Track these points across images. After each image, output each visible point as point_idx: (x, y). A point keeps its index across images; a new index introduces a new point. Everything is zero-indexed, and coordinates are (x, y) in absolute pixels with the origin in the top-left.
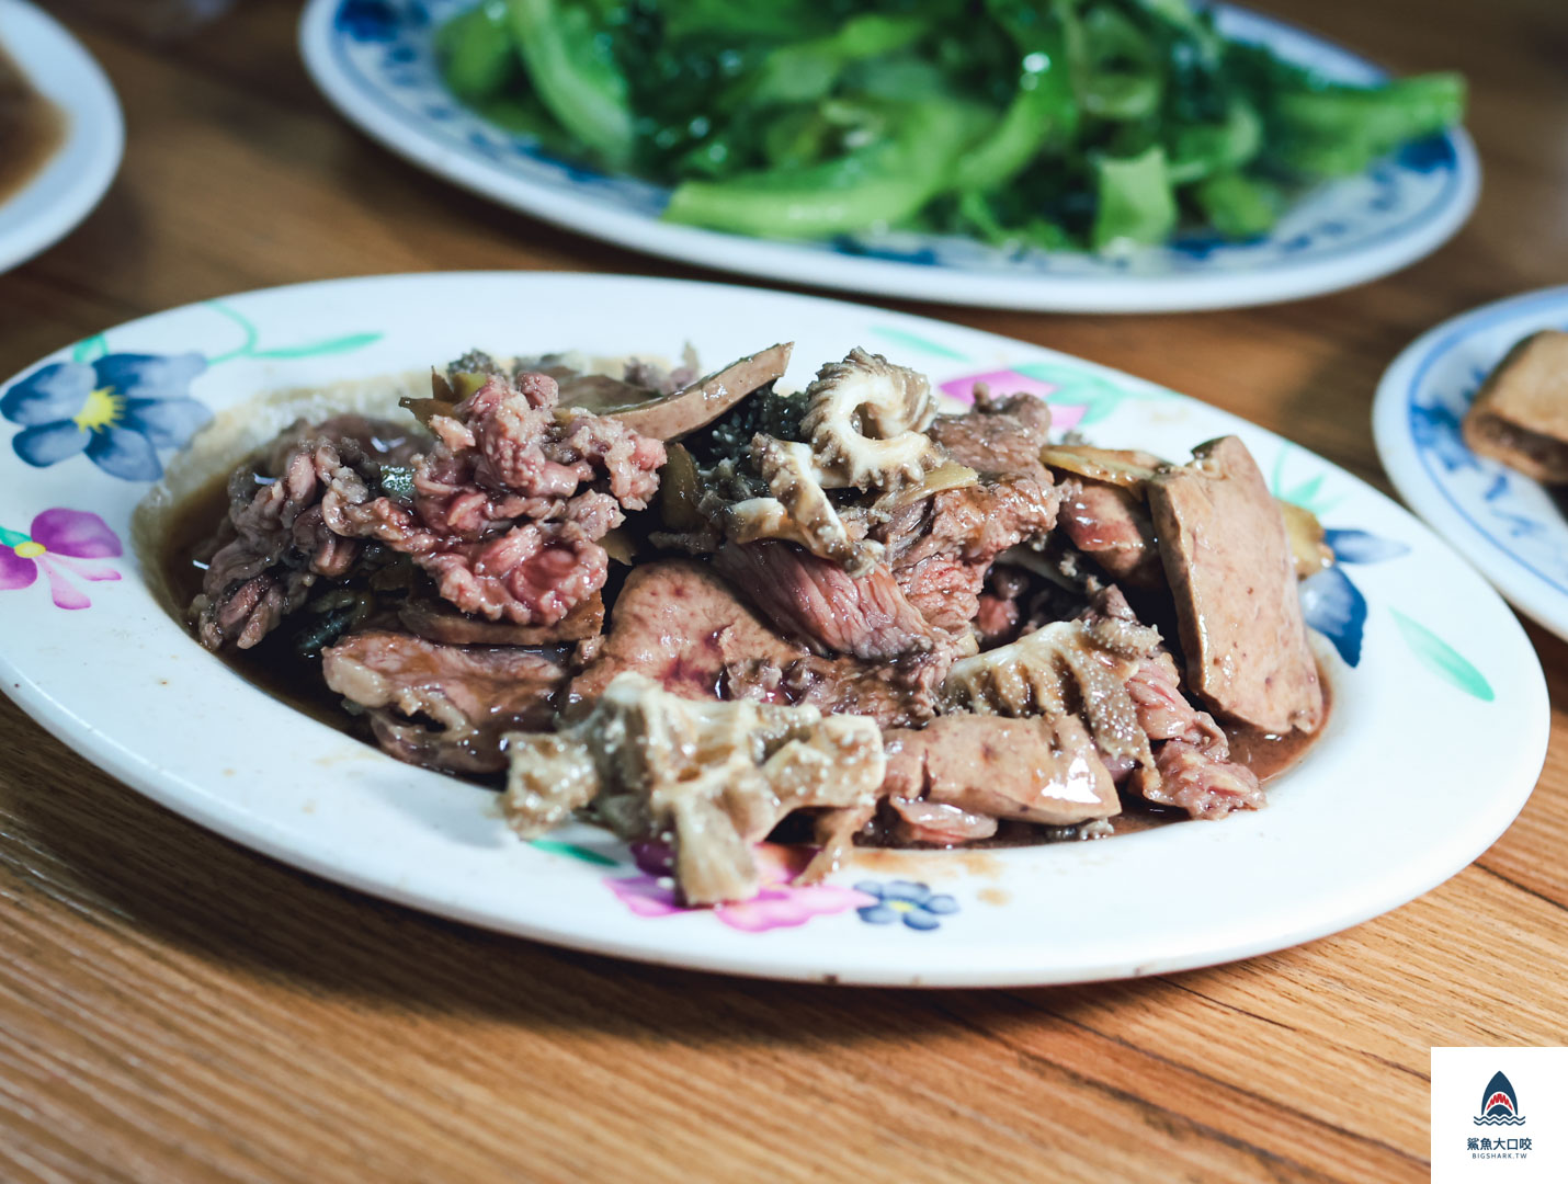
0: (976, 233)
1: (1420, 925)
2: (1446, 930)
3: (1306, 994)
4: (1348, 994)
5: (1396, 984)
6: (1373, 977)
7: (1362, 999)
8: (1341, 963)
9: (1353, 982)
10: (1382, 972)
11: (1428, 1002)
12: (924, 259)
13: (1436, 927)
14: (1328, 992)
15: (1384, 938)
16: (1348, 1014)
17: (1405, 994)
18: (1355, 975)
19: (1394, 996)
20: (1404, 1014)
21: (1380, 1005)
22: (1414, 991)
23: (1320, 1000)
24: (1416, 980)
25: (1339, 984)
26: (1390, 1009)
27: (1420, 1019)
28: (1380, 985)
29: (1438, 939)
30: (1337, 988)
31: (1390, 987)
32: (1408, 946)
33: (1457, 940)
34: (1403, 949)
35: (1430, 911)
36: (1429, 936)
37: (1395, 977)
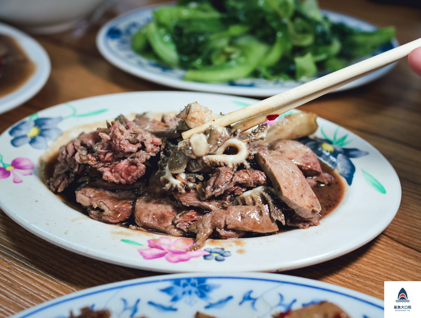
0: (265, 78)
1: (379, 259)
2: (386, 260)
3: (347, 280)
4: (358, 279)
5: (372, 276)
6: (365, 274)
7: (362, 280)
8: (357, 270)
9: (360, 276)
10: (368, 272)
11: (380, 280)
12: (251, 85)
13: (384, 259)
14: (353, 279)
15: (369, 263)
16: (358, 285)
17: (374, 278)
18: (361, 274)
19: (371, 279)
20: (373, 284)
21: (367, 282)
22: (377, 278)
23: (350, 281)
24: (378, 274)
25: (356, 277)
26: (370, 283)
27: (378, 285)
28: (367, 276)
29: (384, 262)
30: (356, 278)
31: (370, 277)
32: (376, 265)
33: (389, 262)
34: (374, 266)
35: (382, 254)
36: (382, 261)
37: (371, 274)
